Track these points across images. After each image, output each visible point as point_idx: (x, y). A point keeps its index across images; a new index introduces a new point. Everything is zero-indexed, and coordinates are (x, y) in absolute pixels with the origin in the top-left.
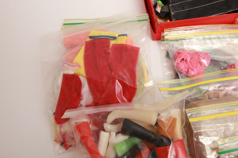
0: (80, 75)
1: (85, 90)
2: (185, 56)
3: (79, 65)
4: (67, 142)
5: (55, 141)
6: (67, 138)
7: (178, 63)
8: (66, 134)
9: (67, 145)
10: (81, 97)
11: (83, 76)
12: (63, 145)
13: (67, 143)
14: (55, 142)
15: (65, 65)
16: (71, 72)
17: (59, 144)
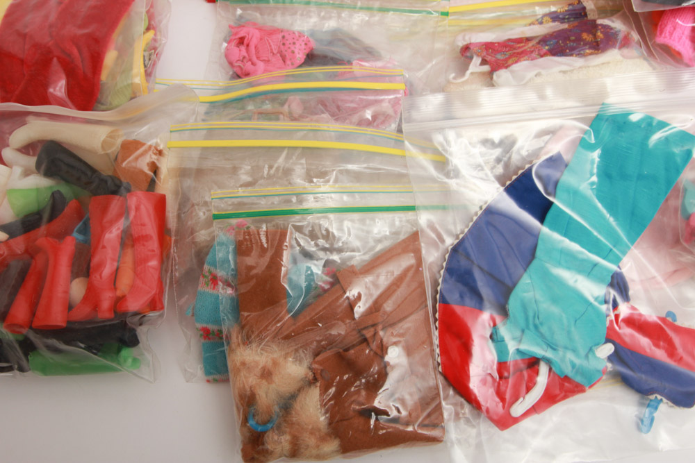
2: (249, 34)
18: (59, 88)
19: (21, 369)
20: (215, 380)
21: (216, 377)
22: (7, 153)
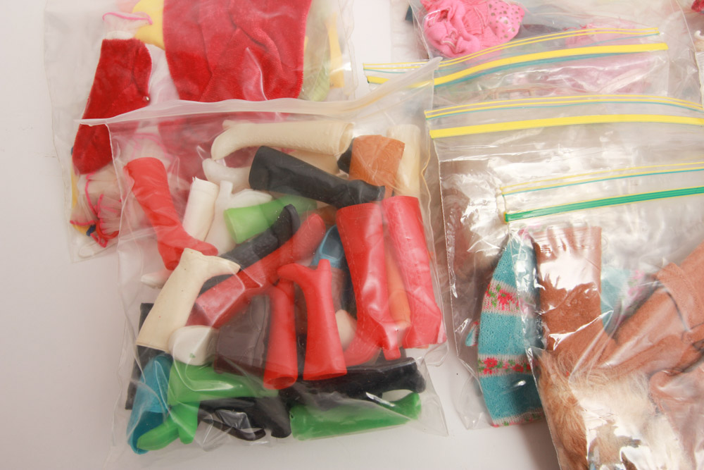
0: (149, 43)
1: (160, 77)
2: (452, 6)
3: (148, 17)
4: (104, 222)
5: (72, 222)
6: (103, 210)
7: (431, 24)
8: (101, 198)
9: (103, 232)
10: (148, 99)
11: (158, 45)
12: (95, 233)
13: (103, 225)
14: (71, 225)
15: (112, 19)
16: (124, 34)
17: (85, 231)
19: (280, 433)
20: (506, 424)
21: (507, 420)
22: (209, 166)
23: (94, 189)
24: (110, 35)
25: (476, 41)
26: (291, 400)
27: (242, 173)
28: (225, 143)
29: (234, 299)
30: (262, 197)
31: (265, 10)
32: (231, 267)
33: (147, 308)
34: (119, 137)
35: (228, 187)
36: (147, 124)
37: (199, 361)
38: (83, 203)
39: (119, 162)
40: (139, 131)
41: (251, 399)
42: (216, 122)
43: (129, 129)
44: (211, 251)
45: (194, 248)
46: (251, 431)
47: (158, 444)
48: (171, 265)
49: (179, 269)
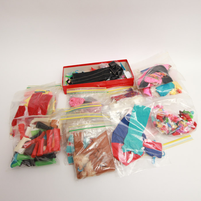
0: (26, 106)
1: (26, 111)
2: (73, 99)
3: (27, 102)
5: (10, 134)
6: (15, 132)
9: (14, 135)
10: (24, 115)
15: (21, 103)
16: (22, 105)
17: (12, 135)
18: (40, 112)
19: (34, 165)
20: (71, 164)
21: (71, 163)
22: (31, 125)
23: (14, 129)
24: (20, 105)
25: (76, 104)
26: (35, 160)
27: (35, 126)
28: (33, 121)
29: (29, 144)
30: (37, 129)
31: (43, 101)
32: (30, 140)
33: (16, 146)
34: (18, 121)
35: (33, 128)
36: (23, 118)
37: (22, 153)
38: (12, 131)
39: (18, 124)
40: (22, 119)
41: (30, 160)
42: (33, 118)
43: (20, 120)
44: (28, 137)
45: (25, 137)
46: (29, 165)
47: (15, 166)
48: (21, 139)
49: (22, 140)
